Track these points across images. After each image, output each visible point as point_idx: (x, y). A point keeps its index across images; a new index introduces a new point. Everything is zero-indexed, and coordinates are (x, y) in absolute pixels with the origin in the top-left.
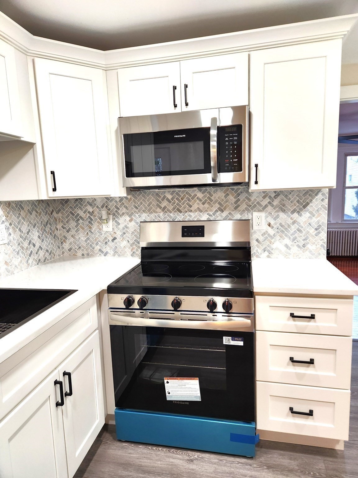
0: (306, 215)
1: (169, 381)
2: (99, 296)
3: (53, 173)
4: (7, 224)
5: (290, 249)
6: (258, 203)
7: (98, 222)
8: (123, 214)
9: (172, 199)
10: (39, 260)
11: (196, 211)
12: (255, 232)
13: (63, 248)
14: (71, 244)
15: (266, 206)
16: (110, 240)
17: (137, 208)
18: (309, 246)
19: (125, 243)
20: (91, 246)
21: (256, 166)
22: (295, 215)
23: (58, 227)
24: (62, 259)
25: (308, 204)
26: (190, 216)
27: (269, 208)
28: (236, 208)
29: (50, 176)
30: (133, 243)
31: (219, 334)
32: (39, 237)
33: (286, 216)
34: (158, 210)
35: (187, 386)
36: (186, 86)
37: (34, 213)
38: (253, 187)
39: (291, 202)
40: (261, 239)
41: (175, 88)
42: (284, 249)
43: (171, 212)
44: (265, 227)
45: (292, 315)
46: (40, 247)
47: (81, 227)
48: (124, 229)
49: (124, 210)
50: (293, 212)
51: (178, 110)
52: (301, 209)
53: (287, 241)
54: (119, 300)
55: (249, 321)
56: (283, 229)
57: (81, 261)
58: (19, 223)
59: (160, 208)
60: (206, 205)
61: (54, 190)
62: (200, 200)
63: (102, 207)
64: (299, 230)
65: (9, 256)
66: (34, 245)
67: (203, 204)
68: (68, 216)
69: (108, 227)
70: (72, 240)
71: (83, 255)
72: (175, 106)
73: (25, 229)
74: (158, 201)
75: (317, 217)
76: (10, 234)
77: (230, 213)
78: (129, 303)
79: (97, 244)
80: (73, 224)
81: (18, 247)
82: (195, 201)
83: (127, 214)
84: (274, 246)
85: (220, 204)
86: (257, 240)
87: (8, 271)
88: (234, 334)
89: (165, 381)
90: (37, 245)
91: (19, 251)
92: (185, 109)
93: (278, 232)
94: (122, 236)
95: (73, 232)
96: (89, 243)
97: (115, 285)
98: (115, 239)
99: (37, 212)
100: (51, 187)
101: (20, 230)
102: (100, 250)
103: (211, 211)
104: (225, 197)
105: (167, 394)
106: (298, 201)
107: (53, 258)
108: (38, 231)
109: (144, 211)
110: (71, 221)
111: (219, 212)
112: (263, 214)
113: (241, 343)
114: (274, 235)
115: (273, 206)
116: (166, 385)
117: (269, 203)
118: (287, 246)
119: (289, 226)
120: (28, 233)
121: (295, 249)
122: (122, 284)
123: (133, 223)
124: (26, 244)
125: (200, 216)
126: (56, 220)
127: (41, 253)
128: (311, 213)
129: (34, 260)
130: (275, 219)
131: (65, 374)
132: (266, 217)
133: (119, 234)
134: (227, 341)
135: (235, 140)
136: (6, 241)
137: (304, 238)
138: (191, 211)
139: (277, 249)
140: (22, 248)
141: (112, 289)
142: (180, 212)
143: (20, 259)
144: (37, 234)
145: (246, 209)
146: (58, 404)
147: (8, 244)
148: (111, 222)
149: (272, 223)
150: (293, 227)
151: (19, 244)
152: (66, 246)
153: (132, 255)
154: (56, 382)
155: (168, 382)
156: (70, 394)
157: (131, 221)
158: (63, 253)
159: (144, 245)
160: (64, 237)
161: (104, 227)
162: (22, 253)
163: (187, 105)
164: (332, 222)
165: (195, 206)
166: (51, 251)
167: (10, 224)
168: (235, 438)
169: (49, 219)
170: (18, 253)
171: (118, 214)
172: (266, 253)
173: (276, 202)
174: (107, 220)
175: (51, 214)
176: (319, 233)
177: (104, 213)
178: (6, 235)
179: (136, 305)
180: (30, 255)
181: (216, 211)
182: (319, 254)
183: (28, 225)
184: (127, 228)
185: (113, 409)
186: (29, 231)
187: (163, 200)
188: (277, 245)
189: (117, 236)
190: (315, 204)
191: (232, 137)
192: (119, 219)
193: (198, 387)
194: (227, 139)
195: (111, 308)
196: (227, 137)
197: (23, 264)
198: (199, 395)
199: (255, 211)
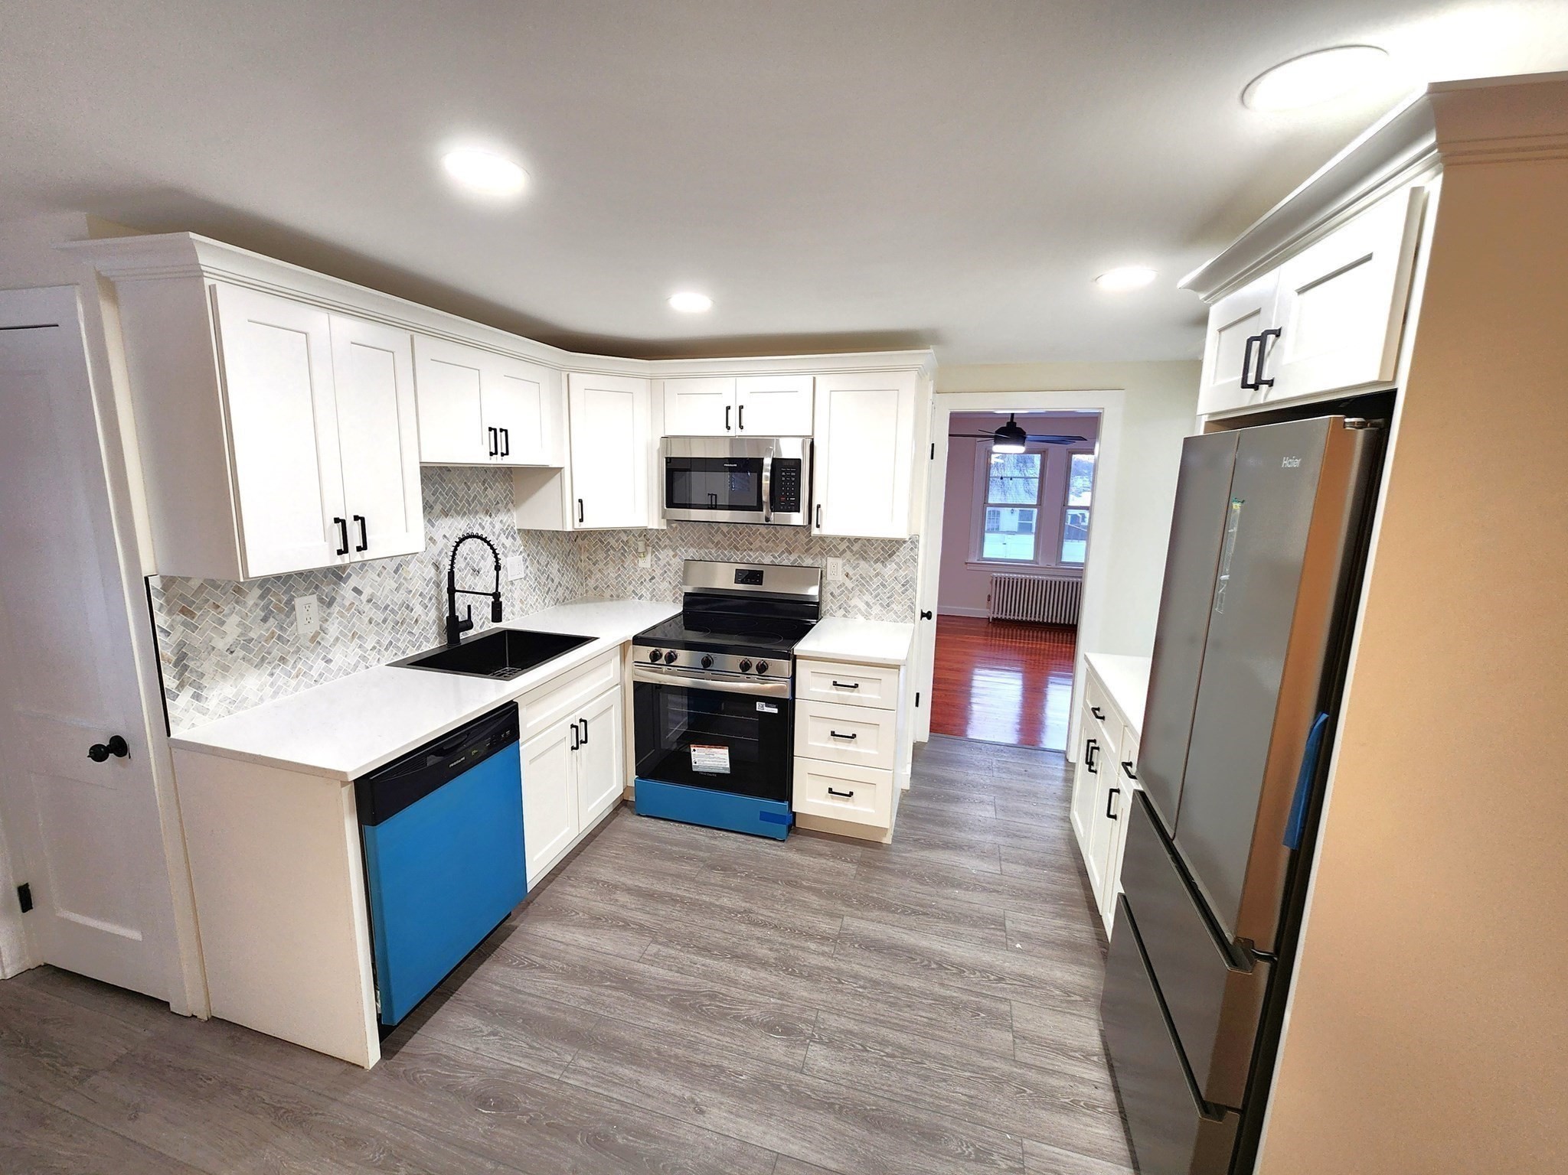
0: (891, 567)
1: (696, 749)
2: (624, 646)
3: (580, 501)
4: (524, 555)
5: (872, 607)
6: (834, 546)
7: (633, 555)
8: (666, 546)
9: (728, 533)
10: (558, 599)
11: (757, 550)
12: (829, 583)
13: (587, 585)
14: (597, 580)
15: (844, 551)
16: (647, 580)
17: (683, 541)
18: (893, 606)
19: (666, 584)
20: (623, 585)
21: (819, 506)
22: (879, 565)
23: (582, 558)
24: (585, 600)
25: (894, 553)
26: (750, 556)
27: (848, 553)
28: (807, 551)
29: (577, 504)
30: (677, 586)
31: (751, 699)
32: (559, 571)
33: (867, 566)
34: (710, 545)
35: (716, 755)
36: (741, 407)
37: (555, 540)
38: (816, 531)
39: (875, 549)
40: (837, 592)
41: (728, 408)
42: (862, 606)
44: (841, 578)
45: (835, 684)
46: (559, 583)
47: (611, 559)
48: (665, 566)
49: (667, 542)
50: (876, 562)
51: (731, 433)
52: (885, 558)
53: (867, 597)
54: (645, 652)
55: (788, 687)
56: (863, 582)
57: (608, 604)
58: (537, 554)
59: (713, 542)
60: (770, 544)
61: (581, 520)
62: (764, 537)
63: (640, 536)
64: (884, 586)
65: (525, 593)
66: (553, 581)
67: (767, 542)
68: (596, 543)
69: (645, 563)
70: (599, 575)
71: (612, 596)
72: (728, 428)
73: (543, 562)
75: (904, 571)
76: (527, 567)
77: (799, 557)
78: (655, 657)
79: (630, 583)
80: (601, 555)
81: (535, 583)
82: (757, 538)
83: (671, 547)
84: (853, 602)
85: (787, 543)
86: (832, 594)
87: (523, 611)
88: (769, 701)
89: (692, 749)
90: (556, 581)
91: (535, 587)
92: (739, 432)
93: (857, 585)
94: (662, 575)
95: (601, 565)
96: (620, 582)
97: (643, 636)
98: (653, 578)
99: (558, 539)
100: (577, 517)
101: (538, 561)
102: (634, 591)
103: (777, 551)
105: (693, 764)
106: (882, 548)
107: (574, 597)
108: (558, 564)
109: (692, 545)
110: (600, 551)
111: (786, 554)
112: (840, 561)
113: (776, 711)
114: (852, 589)
115: (852, 551)
116: (693, 753)
117: (848, 547)
118: (867, 604)
119: (871, 578)
120: (547, 566)
121: (876, 609)
122: (650, 635)
123: (677, 559)
124: (543, 580)
125: (762, 556)
126: (581, 549)
127: (560, 590)
128: (897, 564)
129: (551, 599)
130: (854, 568)
131: (581, 720)
132: (844, 565)
133: (658, 572)
134: (761, 707)
135: (793, 477)
136: (523, 576)
137: (888, 595)
139: (855, 607)
140: (539, 583)
141: (638, 640)
142: (738, 550)
143: (536, 597)
144: (557, 567)
145: (820, 552)
146: (573, 748)
147: (524, 579)
148: (649, 557)
149: (851, 573)
150: (875, 580)
151: (536, 579)
152: (591, 583)
153: (674, 601)
154: (572, 726)
155: (694, 750)
156: (586, 742)
157: (674, 556)
158: (587, 591)
159: (689, 589)
160: (589, 570)
161: (640, 561)
162: (539, 589)
163: (741, 428)
164: (1041, 565)
165: (757, 544)
166: (572, 588)
167: (528, 555)
168: (766, 817)
169: (572, 548)
170: (534, 590)
171: (660, 546)
172: (842, 612)
173: (856, 548)
174: (645, 553)
175: (575, 541)
176: (906, 590)
177: (641, 545)
178: (523, 567)
179: (662, 661)
180: (547, 593)
181: (783, 552)
182: (905, 617)
183: (548, 557)
184: (669, 565)
185: (633, 776)
186: (548, 564)
187: (716, 532)
188: (855, 601)
189: (656, 575)
190: (902, 553)
191: (788, 472)
192: (660, 553)
193: (727, 757)
194: (784, 474)
195: (636, 662)
196: (784, 471)
197: (539, 603)
198: (728, 766)
199: (830, 556)
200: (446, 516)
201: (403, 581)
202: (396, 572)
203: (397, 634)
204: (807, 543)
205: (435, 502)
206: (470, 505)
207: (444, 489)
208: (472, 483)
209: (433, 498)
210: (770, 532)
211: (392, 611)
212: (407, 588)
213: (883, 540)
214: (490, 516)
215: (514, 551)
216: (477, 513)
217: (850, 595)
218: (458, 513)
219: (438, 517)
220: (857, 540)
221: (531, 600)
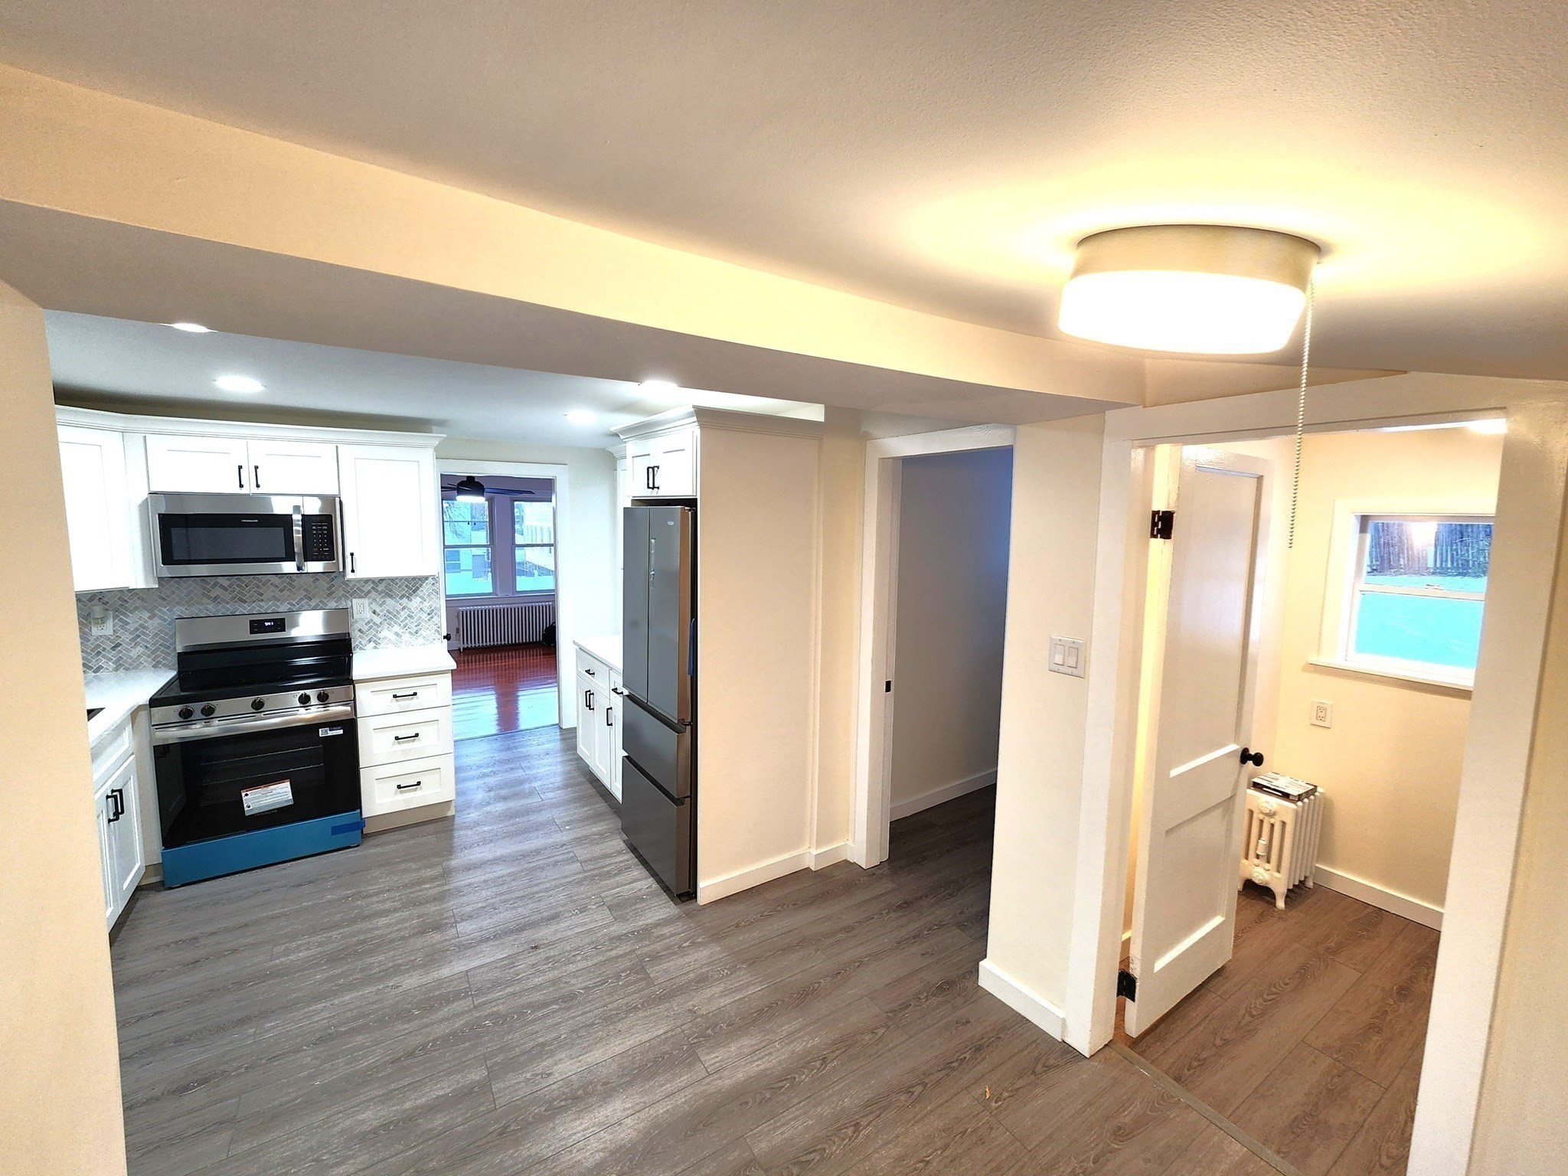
0: (415, 602)
1: (248, 793)
2: (134, 714)
5: (401, 636)
6: (358, 589)
8: (139, 609)
11: (269, 600)
12: (356, 621)
15: (369, 592)
17: (164, 599)
18: (422, 632)
19: (139, 650)
21: (352, 554)
22: (405, 600)
25: (418, 589)
26: (261, 607)
27: (373, 594)
28: (329, 595)
30: (158, 648)
31: (312, 728)
33: (393, 602)
34: (205, 600)
35: (274, 792)
36: (256, 468)
38: (350, 576)
39: (399, 587)
40: (365, 628)
41: (240, 467)
42: (394, 638)
43: (228, 603)
44: (368, 615)
45: (395, 696)
48: (137, 629)
49: (138, 603)
50: (402, 598)
51: (246, 491)
52: (411, 595)
53: (396, 628)
54: (168, 713)
55: (349, 708)
56: (391, 617)
59: (209, 598)
60: (287, 594)
62: (276, 587)
64: (411, 617)
67: (282, 591)
69: (104, 629)
72: (241, 486)
74: (205, 589)
75: (428, 602)
77: (319, 603)
78: (185, 714)
82: (268, 587)
83: (145, 608)
84: (382, 635)
85: (307, 591)
86: (360, 630)
88: (332, 725)
89: (243, 794)
92: (255, 490)
93: (385, 620)
94: (133, 640)
103: (294, 600)
104: (314, 582)
105: (246, 809)
106: (407, 586)
109: (177, 603)
111: (305, 600)
112: (366, 601)
113: (341, 732)
114: (381, 623)
115: (377, 591)
116: (245, 798)
118: (397, 634)
119: (398, 612)
121: (406, 637)
122: (164, 697)
123: (157, 621)
125: (276, 606)
130: (381, 605)
131: (114, 791)
132: (370, 604)
133: (126, 637)
134: (322, 733)
135: (325, 530)
137: (416, 624)
138: (262, 600)
139: (385, 638)
141: (157, 702)
142: (244, 602)
145: (343, 595)
146: (110, 820)
148: (110, 624)
149: (378, 610)
150: (402, 613)
154: (108, 797)
155: (247, 795)
156: (122, 812)
157: (151, 617)
159: (185, 648)
161: (93, 629)
163: (258, 486)
164: (500, 596)
168: (336, 830)
171: (129, 610)
172: (372, 644)
173: (380, 588)
174: (103, 620)
176: (432, 618)
179: (196, 715)
181: (302, 599)
182: (434, 639)
184: (144, 628)
188: (385, 633)
189: (123, 641)
190: (426, 588)
191: (320, 526)
192: (127, 617)
193: (289, 789)
194: (314, 528)
195: (154, 725)
196: (314, 525)
198: (291, 798)
199: (355, 598)
204: (329, 589)
210: (284, 582)
213: (407, 579)
217: (379, 629)
220: (382, 580)
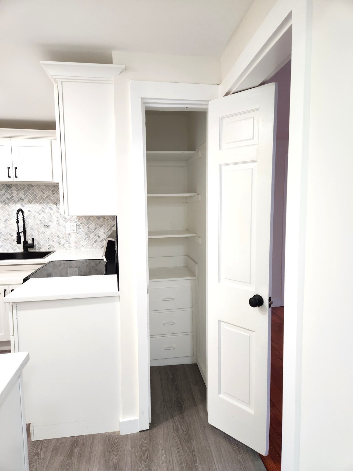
4: (79, 223)
65: (78, 239)
66: (99, 237)
73: (92, 227)
81: (86, 236)
87: (77, 247)
91: (86, 238)
101: (88, 227)
108: (104, 230)
120: (95, 230)
124: (92, 235)
129: (98, 245)
136: (76, 232)
140: (89, 237)
143: (86, 243)
144: (103, 231)
147: (78, 233)
151: (86, 235)
162: (88, 239)
167: (81, 223)
170: (85, 239)
178: (77, 228)
180: (95, 242)
183: (96, 225)
186: (96, 229)
197: (89, 246)
200: (31, 203)
201: (8, 225)
202: (5, 221)
203: (5, 243)
205: (25, 198)
206: (44, 200)
207: (30, 193)
208: (46, 191)
209: (24, 196)
211: (3, 235)
212: (10, 228)
214: (57, 205)
215: (71, 221)
216: (48, 203)
218: (37, 203)
219: (26, 203)
221: (83, 243)
